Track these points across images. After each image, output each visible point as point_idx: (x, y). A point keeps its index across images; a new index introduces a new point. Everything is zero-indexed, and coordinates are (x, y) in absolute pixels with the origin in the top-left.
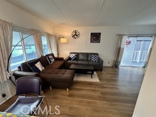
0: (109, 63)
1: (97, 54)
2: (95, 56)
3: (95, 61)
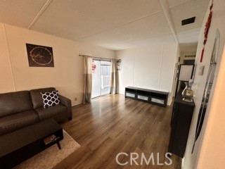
0: (76, 99)
1: (52, 89)
2: (52, 95)
3: (54, 104)
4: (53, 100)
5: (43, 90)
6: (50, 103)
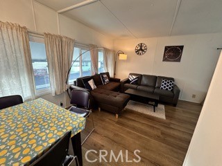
0: (194, 96)
1: (171, 79)
2: (168, 83)
3: (167, 89)
4: (168, 86)
5: (164, 78)
6: (165, 87)
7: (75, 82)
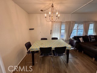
7: (73, 37)
